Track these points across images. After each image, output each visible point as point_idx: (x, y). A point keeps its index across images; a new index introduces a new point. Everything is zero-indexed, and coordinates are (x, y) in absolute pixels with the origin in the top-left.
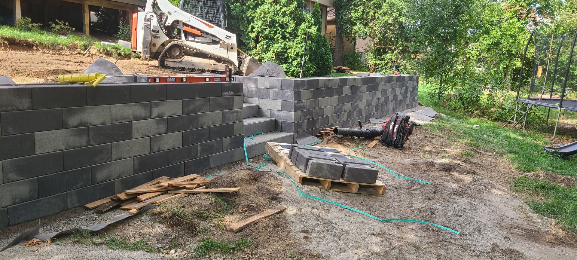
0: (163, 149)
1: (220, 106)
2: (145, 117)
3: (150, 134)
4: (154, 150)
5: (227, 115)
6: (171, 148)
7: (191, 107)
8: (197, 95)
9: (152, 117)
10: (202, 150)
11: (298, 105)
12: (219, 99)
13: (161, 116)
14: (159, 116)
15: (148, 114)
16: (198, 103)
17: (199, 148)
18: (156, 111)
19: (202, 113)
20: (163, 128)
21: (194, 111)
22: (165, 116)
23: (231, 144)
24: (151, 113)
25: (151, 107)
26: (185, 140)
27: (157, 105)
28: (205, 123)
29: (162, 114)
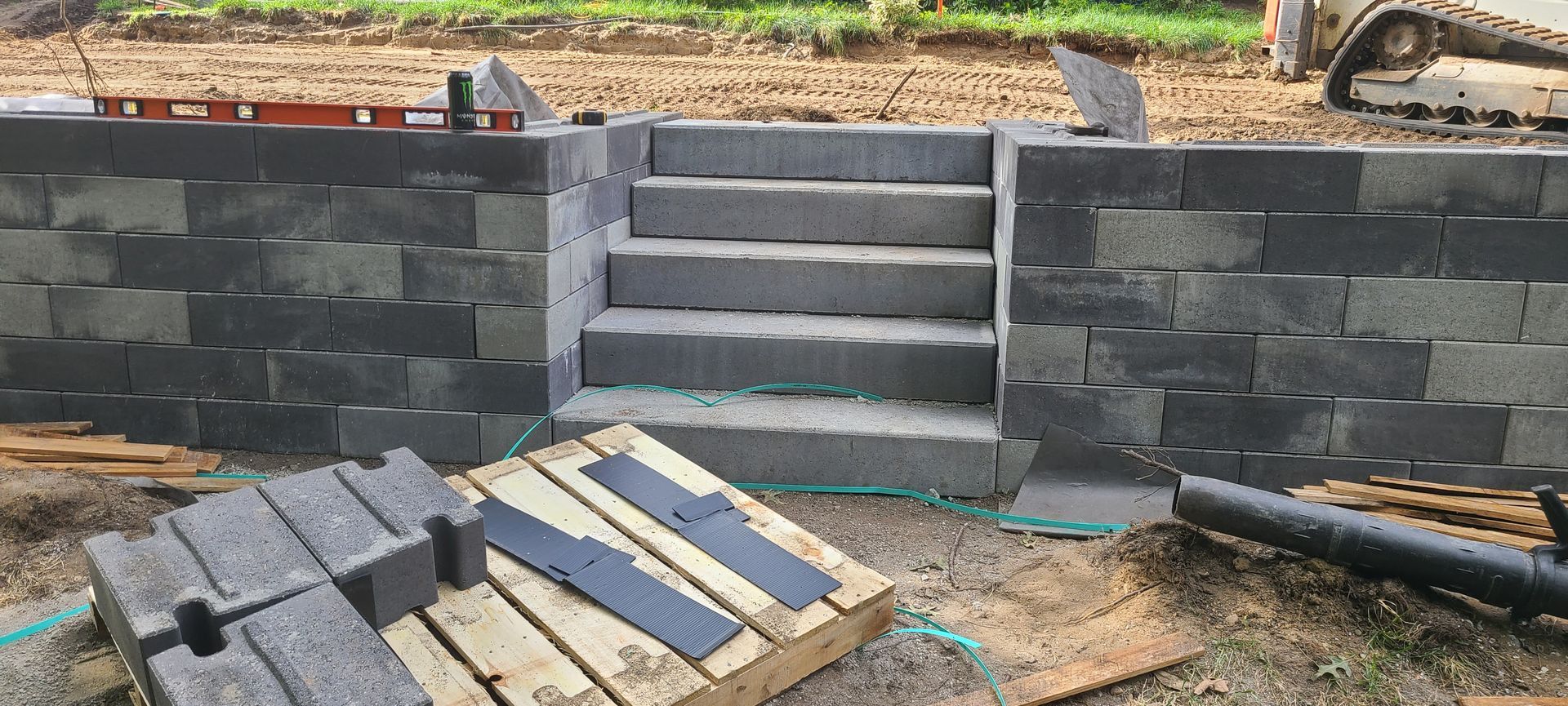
0: (102, 335)
1: (390, 227)
2: (27, 220)
3: (47, 279)
4: (68, 332)
5: (430, 267)
6: (139, 338)
7: (230, 212)
8: (262, 172)
9: (56, 223)
10: (287, 376)
11: (1058, 289)
12: (385, 198)
13: (90, 225)
14: (80, 224)
15: (38, 214)
16: (263, 200)
17: (271, 366)
18: (67, 209)
19: (293, 238)
20: (99, 267)
21: (244, 227)
22: (109, 227)
23: (459, 386)
24: (48, 211)
25: (47, 193)
26: (201, 322)
27: (70, 188)
28: (304, 281)
29: (94, 220)
